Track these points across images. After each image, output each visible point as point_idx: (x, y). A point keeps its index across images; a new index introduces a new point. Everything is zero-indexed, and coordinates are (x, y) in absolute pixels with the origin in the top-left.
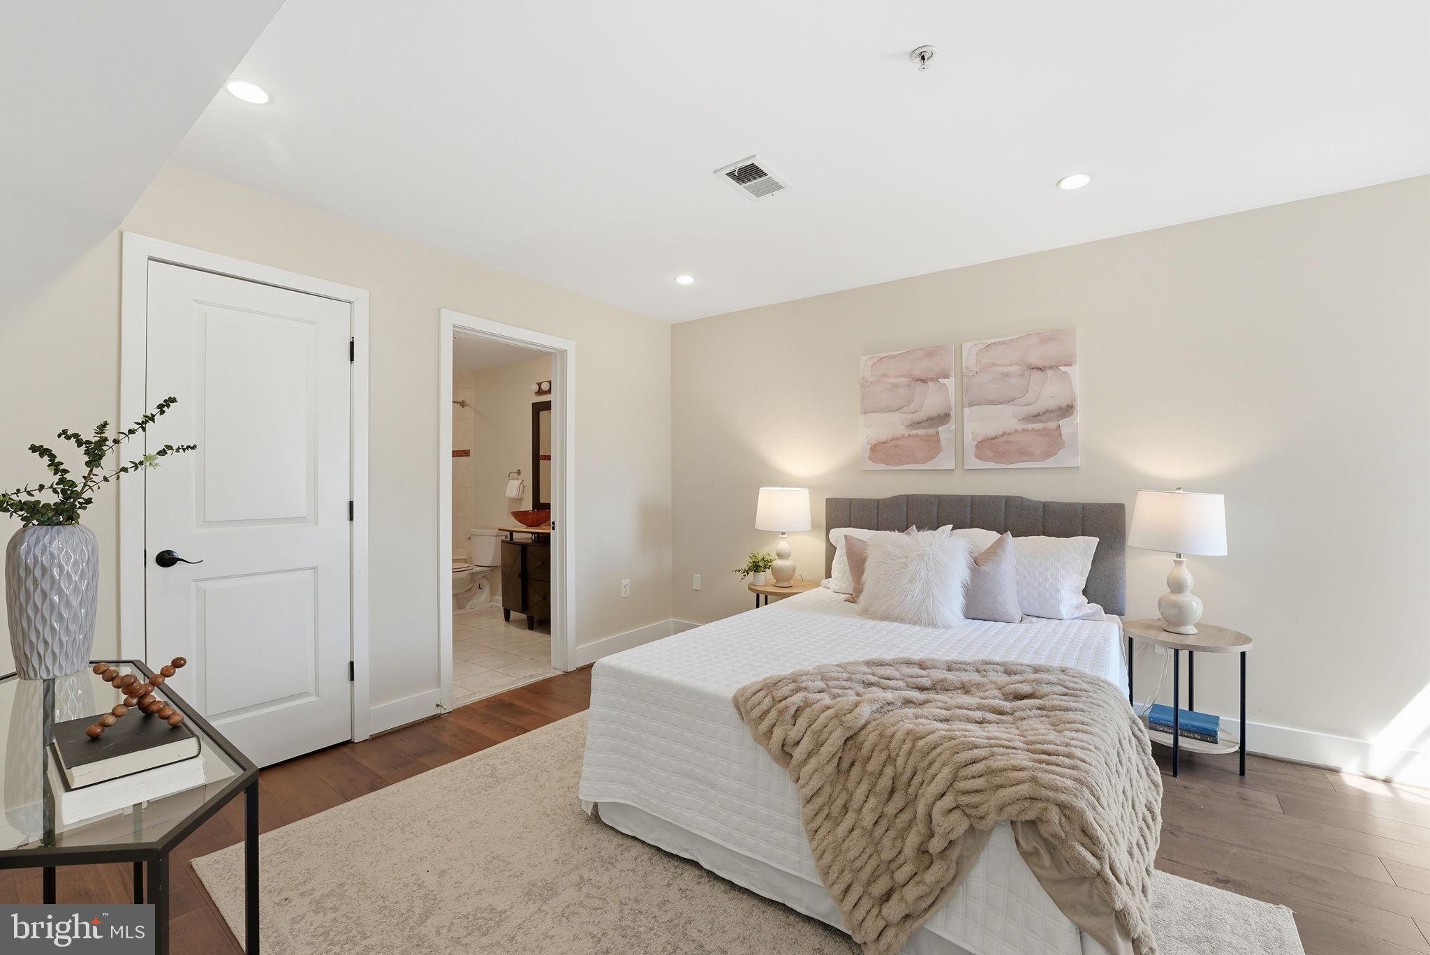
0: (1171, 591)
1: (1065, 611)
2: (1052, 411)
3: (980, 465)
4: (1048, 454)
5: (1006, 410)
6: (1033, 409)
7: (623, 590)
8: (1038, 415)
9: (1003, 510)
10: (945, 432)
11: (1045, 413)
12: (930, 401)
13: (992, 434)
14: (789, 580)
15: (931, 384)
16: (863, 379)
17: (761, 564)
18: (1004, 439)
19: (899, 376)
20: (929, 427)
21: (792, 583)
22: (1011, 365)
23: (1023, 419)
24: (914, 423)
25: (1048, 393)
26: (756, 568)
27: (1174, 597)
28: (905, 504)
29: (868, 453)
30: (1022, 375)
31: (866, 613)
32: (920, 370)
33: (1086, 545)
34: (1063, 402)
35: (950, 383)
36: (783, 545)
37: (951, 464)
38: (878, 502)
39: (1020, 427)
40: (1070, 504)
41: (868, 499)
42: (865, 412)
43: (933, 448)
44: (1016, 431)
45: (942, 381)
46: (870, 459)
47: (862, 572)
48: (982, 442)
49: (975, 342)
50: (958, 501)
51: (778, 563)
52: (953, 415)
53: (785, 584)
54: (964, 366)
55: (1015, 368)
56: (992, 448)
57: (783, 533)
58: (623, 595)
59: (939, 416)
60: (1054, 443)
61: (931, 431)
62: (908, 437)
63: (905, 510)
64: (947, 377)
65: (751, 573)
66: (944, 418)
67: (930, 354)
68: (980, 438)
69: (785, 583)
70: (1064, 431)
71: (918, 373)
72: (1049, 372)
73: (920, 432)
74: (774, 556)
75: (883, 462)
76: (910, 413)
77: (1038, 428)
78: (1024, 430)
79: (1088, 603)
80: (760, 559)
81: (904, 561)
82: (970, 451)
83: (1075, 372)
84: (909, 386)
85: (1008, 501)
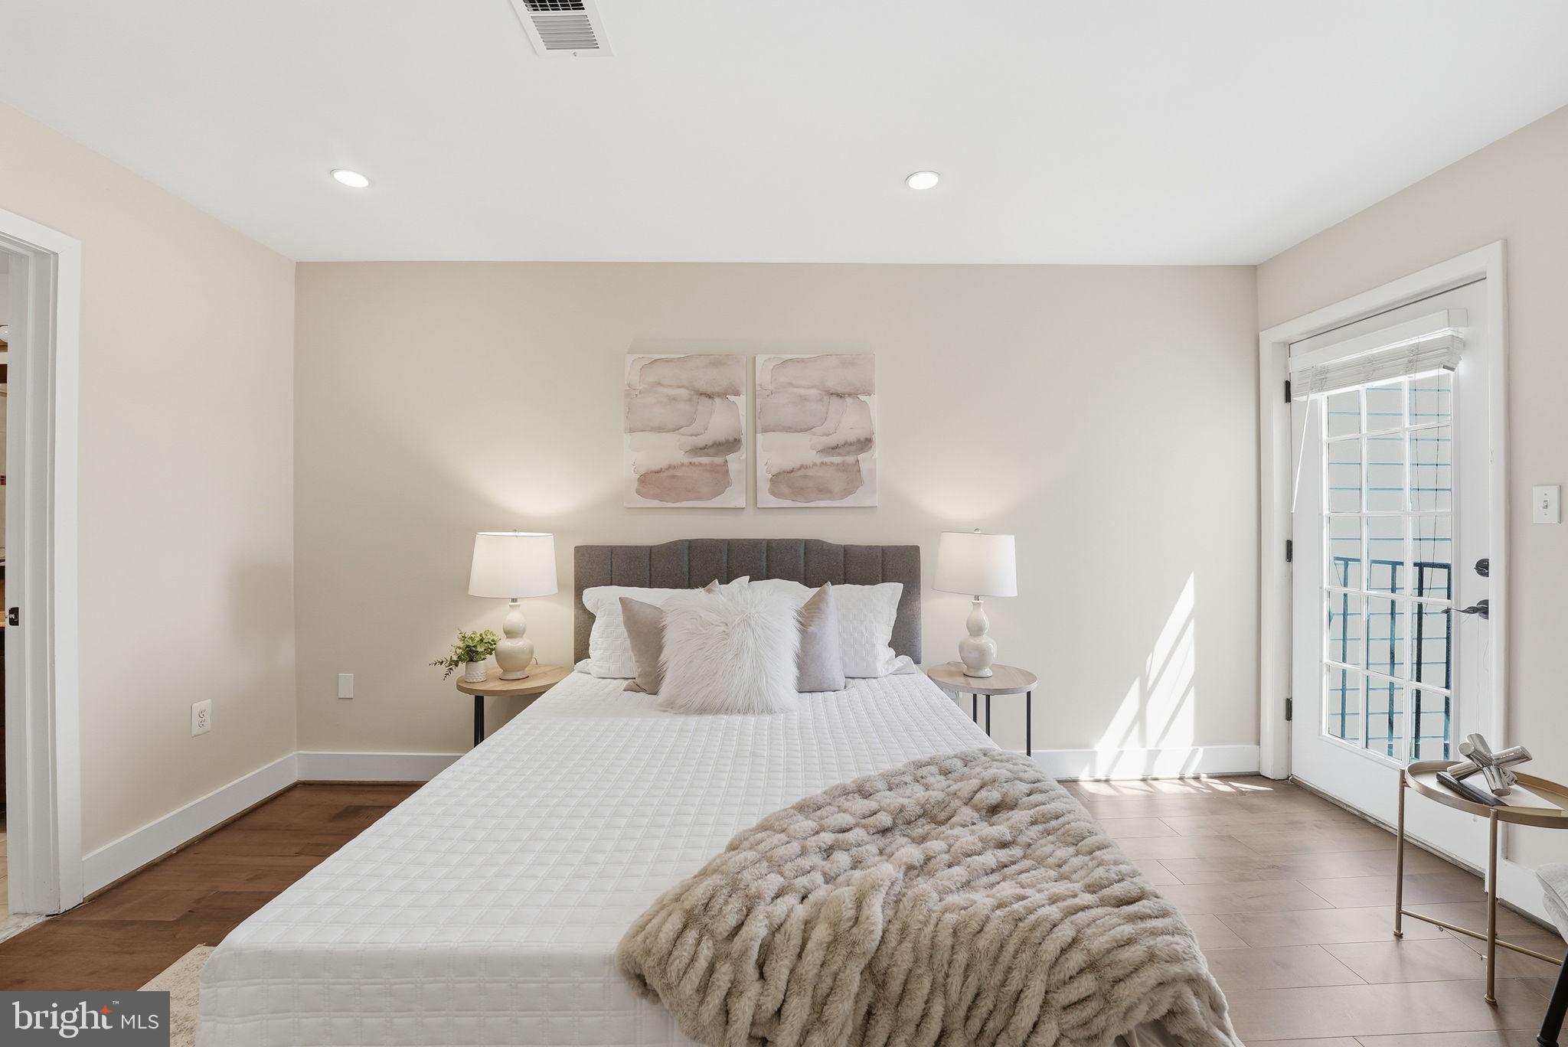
0: (971, 635)
1: (881, 668)
2: (851, 444)
3: (774, 502)
4: (848, 492)
5: (804, 439)
6: (832, 440)
7: (196, 720)
8: (836, 447)
9: (802, 555)
10: (735, 462)
11: (843, 446)
12: (717, 422)
13: (789, 467)
14: (522, 668)
15: (717, 400)
16: (629, 385)
17: (480, 649)
18: (802, 472)
19: (679, 387)
20: (716, 455)
21: (527, 671)
22: (809, 387)
23: (821, 451)
24: (697, 449)
25: (847, 424)
26: (470, 655)
27: (972, 640)
28: (686, 551)
29: (636, 485)
30: (821, 400)
31: (672, 706)
32: (706, 379)
33: (891, 592)
34: (861, 434)
35: (741, 401)
36: (514, 618)
37: (741, 502)
38: (651, 549)
39: (818, 459)
40: (870, 548)
41: (636, 546)
42: (632, 431)
43: (720, 478)
44: (815, 465)
45: (731, 398)
46: (638, 492)
47: (659, 649)
48: (776, 476)
49: (773, 356)
50: (751, 546)
51: (505, 644)
52: (744, 441)
53: (519, 675)
54: (757, 383)
55: (813, 391)
56: (786, 482)
57: (514, 600)
58: (195, 730)
59: (727, 441)
60: (853, 478)
61: (718, 460)
62: (688, 466)
63: (687, 559)
64: (737, 394)
65: (462, 665)
66: (732, 445)
67: (717, 362)
68: (775, 471)
69: (519, 673)
70: (863, 466)
71: (702, 385)
72: (849, 400)
73: (705, 460)
74: (499, 634)
75: (655, 497)
76: (691, 436)
77: (836, 462)
78: (822, 463)
79: (896, 656)
80: (477, 639)
81: (723, 628)
82: (764, 486)
83: (872, 402)
84: (690, 400)
85: (808, 545)
